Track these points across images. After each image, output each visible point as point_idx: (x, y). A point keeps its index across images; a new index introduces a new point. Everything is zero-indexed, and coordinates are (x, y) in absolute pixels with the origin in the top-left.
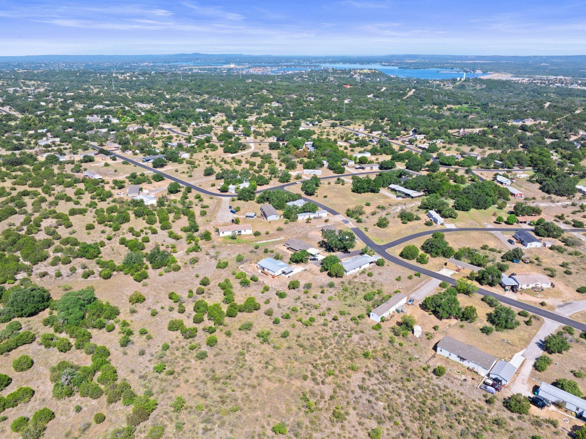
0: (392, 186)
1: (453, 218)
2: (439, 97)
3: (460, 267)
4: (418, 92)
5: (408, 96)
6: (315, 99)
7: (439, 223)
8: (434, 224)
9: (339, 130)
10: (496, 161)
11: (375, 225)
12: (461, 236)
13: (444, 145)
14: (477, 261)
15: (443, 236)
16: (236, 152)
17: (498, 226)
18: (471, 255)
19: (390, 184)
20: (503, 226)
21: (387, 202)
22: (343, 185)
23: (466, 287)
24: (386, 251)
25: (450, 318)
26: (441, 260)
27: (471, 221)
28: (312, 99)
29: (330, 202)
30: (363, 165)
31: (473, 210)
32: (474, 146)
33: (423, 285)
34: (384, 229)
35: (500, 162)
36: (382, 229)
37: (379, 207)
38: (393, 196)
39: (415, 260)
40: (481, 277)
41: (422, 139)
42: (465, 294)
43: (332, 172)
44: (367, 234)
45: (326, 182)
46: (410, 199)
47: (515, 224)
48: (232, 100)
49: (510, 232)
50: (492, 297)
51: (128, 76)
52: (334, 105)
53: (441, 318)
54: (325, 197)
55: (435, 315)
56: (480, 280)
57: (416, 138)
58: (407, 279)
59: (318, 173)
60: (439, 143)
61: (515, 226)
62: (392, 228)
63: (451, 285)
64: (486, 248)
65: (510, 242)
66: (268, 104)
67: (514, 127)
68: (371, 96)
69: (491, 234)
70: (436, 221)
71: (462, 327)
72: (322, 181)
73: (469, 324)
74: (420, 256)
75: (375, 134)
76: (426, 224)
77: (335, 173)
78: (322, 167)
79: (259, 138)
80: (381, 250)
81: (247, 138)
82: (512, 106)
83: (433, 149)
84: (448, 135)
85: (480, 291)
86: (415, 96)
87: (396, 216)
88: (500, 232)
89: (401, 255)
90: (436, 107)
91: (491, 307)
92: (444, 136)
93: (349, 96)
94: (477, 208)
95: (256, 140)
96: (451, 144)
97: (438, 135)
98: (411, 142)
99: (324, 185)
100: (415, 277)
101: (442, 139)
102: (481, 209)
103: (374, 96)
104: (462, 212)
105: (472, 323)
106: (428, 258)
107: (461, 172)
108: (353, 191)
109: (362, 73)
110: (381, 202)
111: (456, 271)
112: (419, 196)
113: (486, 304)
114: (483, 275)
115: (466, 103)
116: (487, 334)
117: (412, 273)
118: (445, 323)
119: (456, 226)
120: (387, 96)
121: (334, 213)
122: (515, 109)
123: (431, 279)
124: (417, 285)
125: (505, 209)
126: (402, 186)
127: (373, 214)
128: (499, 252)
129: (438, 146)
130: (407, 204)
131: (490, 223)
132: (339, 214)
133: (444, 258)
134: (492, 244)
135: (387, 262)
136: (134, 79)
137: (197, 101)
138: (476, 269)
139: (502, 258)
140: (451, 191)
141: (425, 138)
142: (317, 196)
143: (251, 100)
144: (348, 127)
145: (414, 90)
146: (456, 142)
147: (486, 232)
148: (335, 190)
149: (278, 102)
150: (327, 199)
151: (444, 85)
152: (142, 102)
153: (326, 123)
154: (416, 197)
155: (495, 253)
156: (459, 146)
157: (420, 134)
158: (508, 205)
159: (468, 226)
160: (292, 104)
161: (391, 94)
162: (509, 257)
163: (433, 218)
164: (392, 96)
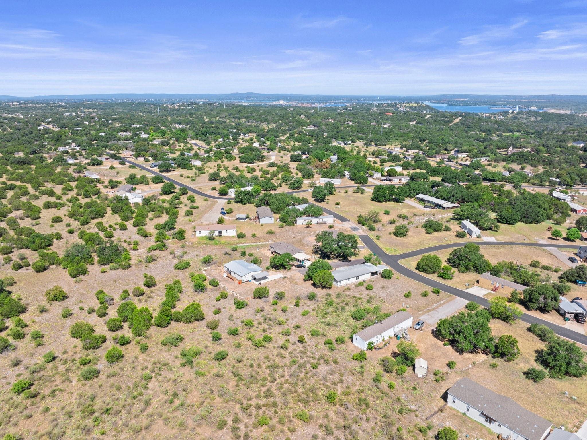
0: (420, 196)
1: (494, 230)
2: (488, 124)
3: (497, 285)
4: (465, 119)
5: (453, 123)
6: (353, 124)
7: (474, 235)
8: (468, 236)
9: (373, 148)
10: (552, 178)
11: (390, 234)
12: (502, 250)
13: (489, 163)
14: (523, 278)
15: (478, 249)
16: (253, 163)
17: (554, 242)
18: (514, 271)
19: (417, 194)
20: (561, 242)
21: (411, 212)
22: (362, 194)
23: (503, 310)
24: (398, 262)
25: (476, 352)
26: (472, 276)
27: (517, 235)
28: (350, 123)
29: (341, 209)
30: (391, 178)
31: (519, 224)
32: (525, 165)
33: (441, 305)
34: (401, 239)
35: (557, 180)
36: (398, 238)
37: (400, 216)
38: (420, 207)
39: (436, 274)
40: (527, 299)
41: (464, 157)
42: (502, 320)
43: (353, 182)
44: (378, 242)
45: (343, 191)
46: (441, 210)
47: (578, 240)
48: (268, 124)
49: (571, 250)
50: (543, 327)
51: (178, 106)
52: (373, 129)
53: (461, 352)
54: (337, 204)
55: (453, 346)
56: (526, 303)
57: (457, 156)
58: (420, 296)
59: (336, 182)
60: (483, 161)
61: (578, 243)
62: (412, 238)
63: (483, 307)
64: (537, 265)
65: (572, 260)
66: (304, 128)
67: (573, 148)
68: (414, 123)
69: (544, 250)
70: (470, 233)
71: (494, 366)
72: (337, 190)
73: (505, 363)
74: (443, 269)
75: (411, 152)
76: (457, 236)
77: (357, 183)
78: (342, 178)
79: (283, 152)
80: (392, 260)
81: (271, 152)
82: (572, 132)
83: (476, 166)
84: (495, 153)
85: (525, 318)
86: (461, 123)
87: (420, 226)
88: (556, 248)
89: (418, 268)
90: (484, 134)
91: (543, 340)
92: (490, 154)
93: (390, 122)
94: (526, 222)
95: (279, 154)
96: (498, 162)
97: (483, 153)
98: (450, 159)
99: (340, 194)
100: (431, 295)
101: (487, 157)
102: (531, 223)
103: (417, 123)
104: (506, 225)
105: (511, 363)
106: (454, 272)
107: (508, 187)
108: (373, 200)
109: (408, 106)
110: (404, 211)
111: (492, 290)
112: (452, 208)
113: (534, 336)
114: (530, 295)
115: (518, 131)
116: (535, 382)
117: (429, 289)
118: (467, 359)
119: (496, 239)
120: (430, 123)
121: (343, 219)
122: (575, 134)
123: (454, 299)
124: (433, 304)
125: (563, 225)
126: (432, 196)
127: (391, 223)
128: (556, 271)
129: (483, 164)
130: (436, 215)
131: (544, 239)
132: (348, 221)
133: (477, 274)
134: (544, 261)
135: (396, 274)
136: (182, 108)
137: (234, 124)
138: (521, 288)
139: (560, 278)
140: (492, 202)
141: (468, 156)
142: (328, 203)
143: (287, 124)
144: (383, 147)
145: (460, 118)
146: (503, 160)
147: (537, 247)
148: (352, 198)
149: (314, 126)
150: (339, 206)
151: (495, 117)
152: (180, 123)
153: (360, 144)
154: (448, 208)
155: (549, 272)
156: (507, 164)
157: (463, 152)
158: (567, 222)
159: (512, 240)
160: (328, 127)
161: (435, 121)
162: (570, 278)
163: (467, 229)
164: (436, 123)
